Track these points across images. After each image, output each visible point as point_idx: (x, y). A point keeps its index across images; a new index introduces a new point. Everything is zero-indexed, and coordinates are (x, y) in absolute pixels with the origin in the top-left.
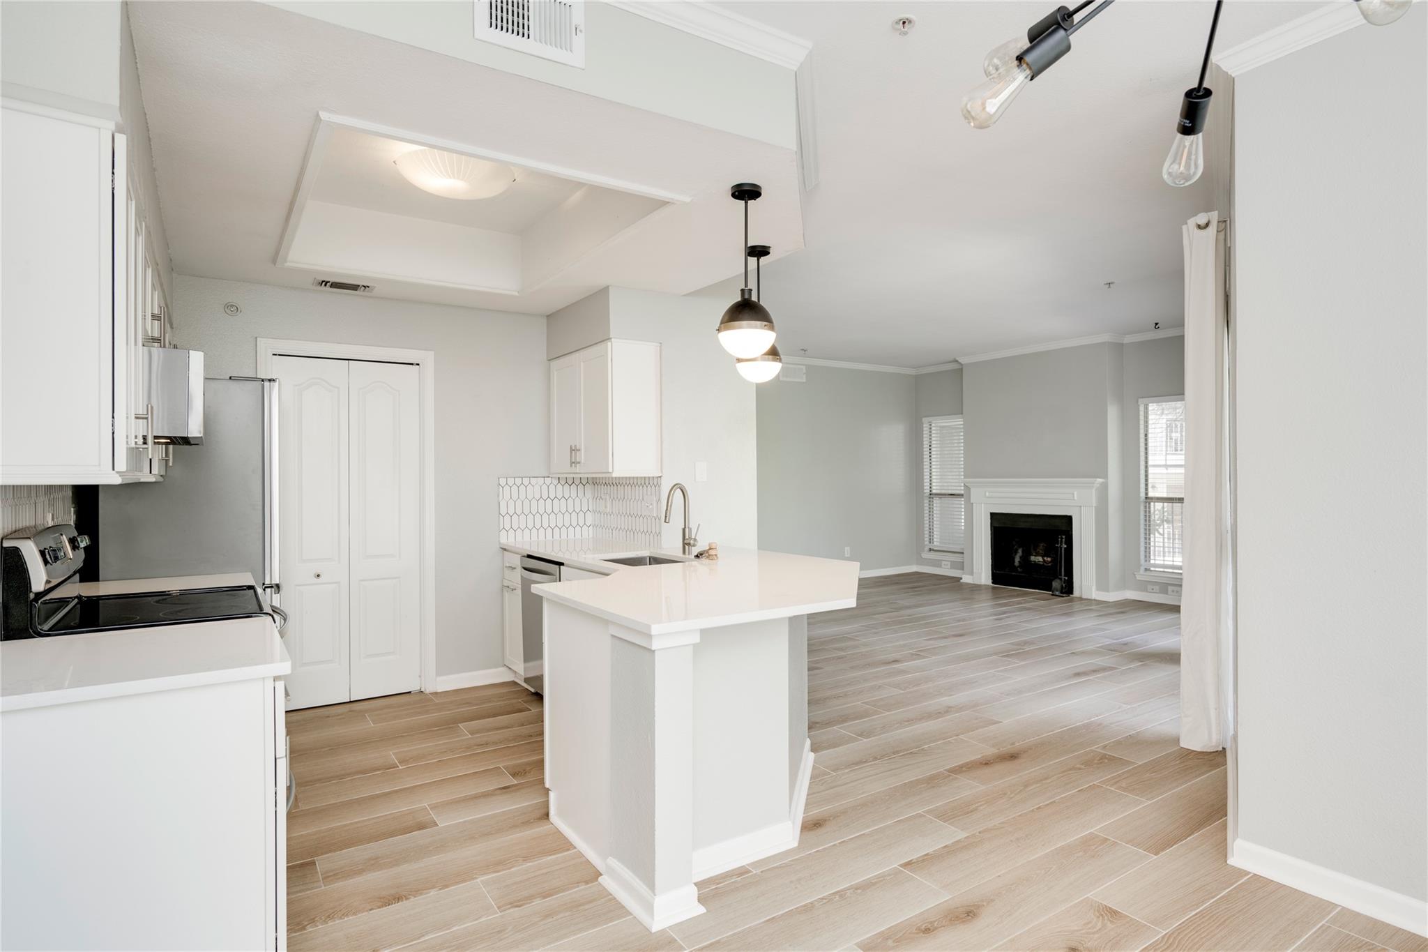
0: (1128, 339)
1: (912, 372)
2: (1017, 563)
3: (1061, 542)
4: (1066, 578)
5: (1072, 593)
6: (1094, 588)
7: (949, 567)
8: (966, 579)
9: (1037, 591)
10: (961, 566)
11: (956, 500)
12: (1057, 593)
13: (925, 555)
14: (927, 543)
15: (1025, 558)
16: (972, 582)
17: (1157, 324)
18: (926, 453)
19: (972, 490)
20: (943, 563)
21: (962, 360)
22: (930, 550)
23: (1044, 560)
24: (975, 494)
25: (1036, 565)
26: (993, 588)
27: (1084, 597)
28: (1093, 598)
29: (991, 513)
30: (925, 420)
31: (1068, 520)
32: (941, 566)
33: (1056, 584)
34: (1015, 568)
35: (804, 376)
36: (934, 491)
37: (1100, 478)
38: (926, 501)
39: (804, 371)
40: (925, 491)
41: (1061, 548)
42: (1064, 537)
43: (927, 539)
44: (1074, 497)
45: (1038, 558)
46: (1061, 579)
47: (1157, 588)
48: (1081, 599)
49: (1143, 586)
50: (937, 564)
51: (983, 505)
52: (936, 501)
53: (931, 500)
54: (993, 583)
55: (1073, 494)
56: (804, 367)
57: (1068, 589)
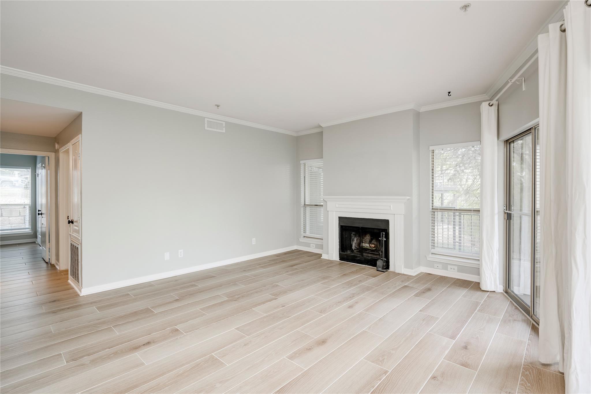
0: (423, 109)
1: (295, 135)
2: (353, 248)
3: (382, 236)
4: (385, 259)
5: (389, 269)
6: (403, 266)
7: (315, 247)
8: (324, 257)
9: (366, 266)
10: (321, 247)
11: (318, 208)
12: (380, 269)
13: (302, 240)
14: (302, 233)
15: (359, 244)
16: (328, 259)
17: (449, 93)
18: (302, 181)
19: (329, 203)
20: (311, 245)
21: (323, 125)
22: (304, 237)
23: (370, 246)
24: (330, 206)
25: (366, 249)
26: (340, 264)
27: (397, 271)
28: (402, 273)
29: (339, 217)
30: (302, 162)
31: (387, 222)
32: (310, 247)
33: (380, 263)
34: (352, 251)
35: (224, 129)
36: (307, 203)
37: (408, 196)
38: (302, 209)
39: (224, 125)
40: (302, 203)
41: (382, 240)
42: (384, 233)
43: (302, 231)
44: (391, 209)
45: (366, 244)
46: (382, 260)
47: (440, 266)
48: (394, 273)
49: (431, 264)
50: (308, 245)
51: (334, 212)
52: (308, 209)
53: (305, 208)
54: (340, 260)
55: (390, 206)
56: (224, 123)
57: (387, 266)
